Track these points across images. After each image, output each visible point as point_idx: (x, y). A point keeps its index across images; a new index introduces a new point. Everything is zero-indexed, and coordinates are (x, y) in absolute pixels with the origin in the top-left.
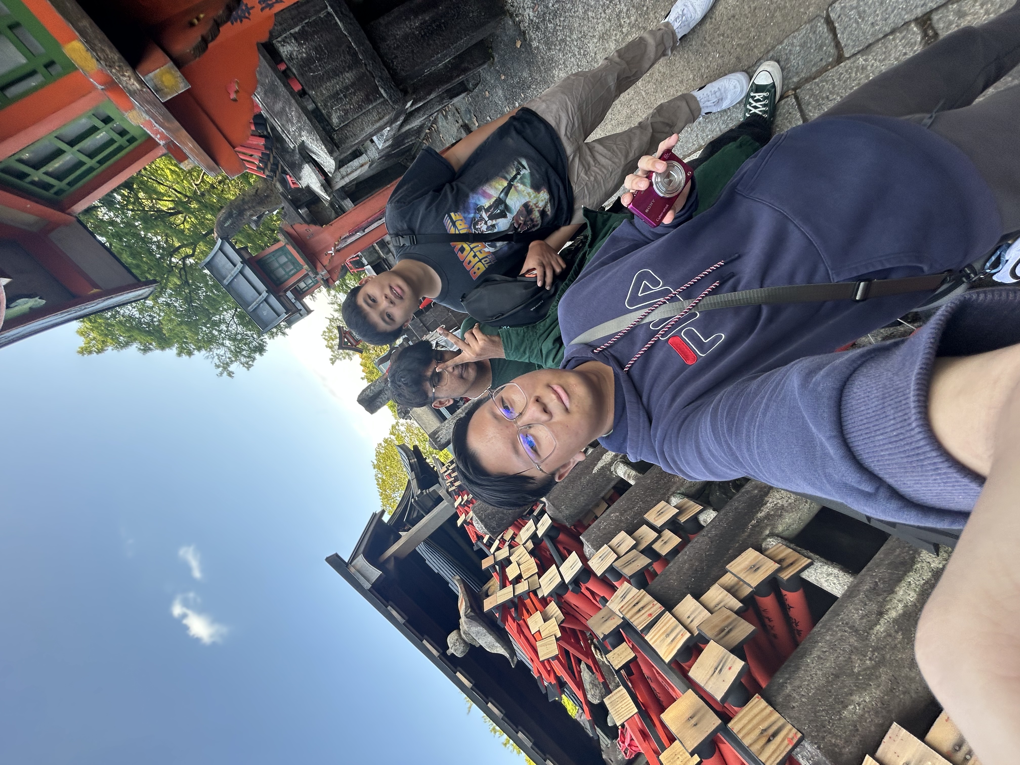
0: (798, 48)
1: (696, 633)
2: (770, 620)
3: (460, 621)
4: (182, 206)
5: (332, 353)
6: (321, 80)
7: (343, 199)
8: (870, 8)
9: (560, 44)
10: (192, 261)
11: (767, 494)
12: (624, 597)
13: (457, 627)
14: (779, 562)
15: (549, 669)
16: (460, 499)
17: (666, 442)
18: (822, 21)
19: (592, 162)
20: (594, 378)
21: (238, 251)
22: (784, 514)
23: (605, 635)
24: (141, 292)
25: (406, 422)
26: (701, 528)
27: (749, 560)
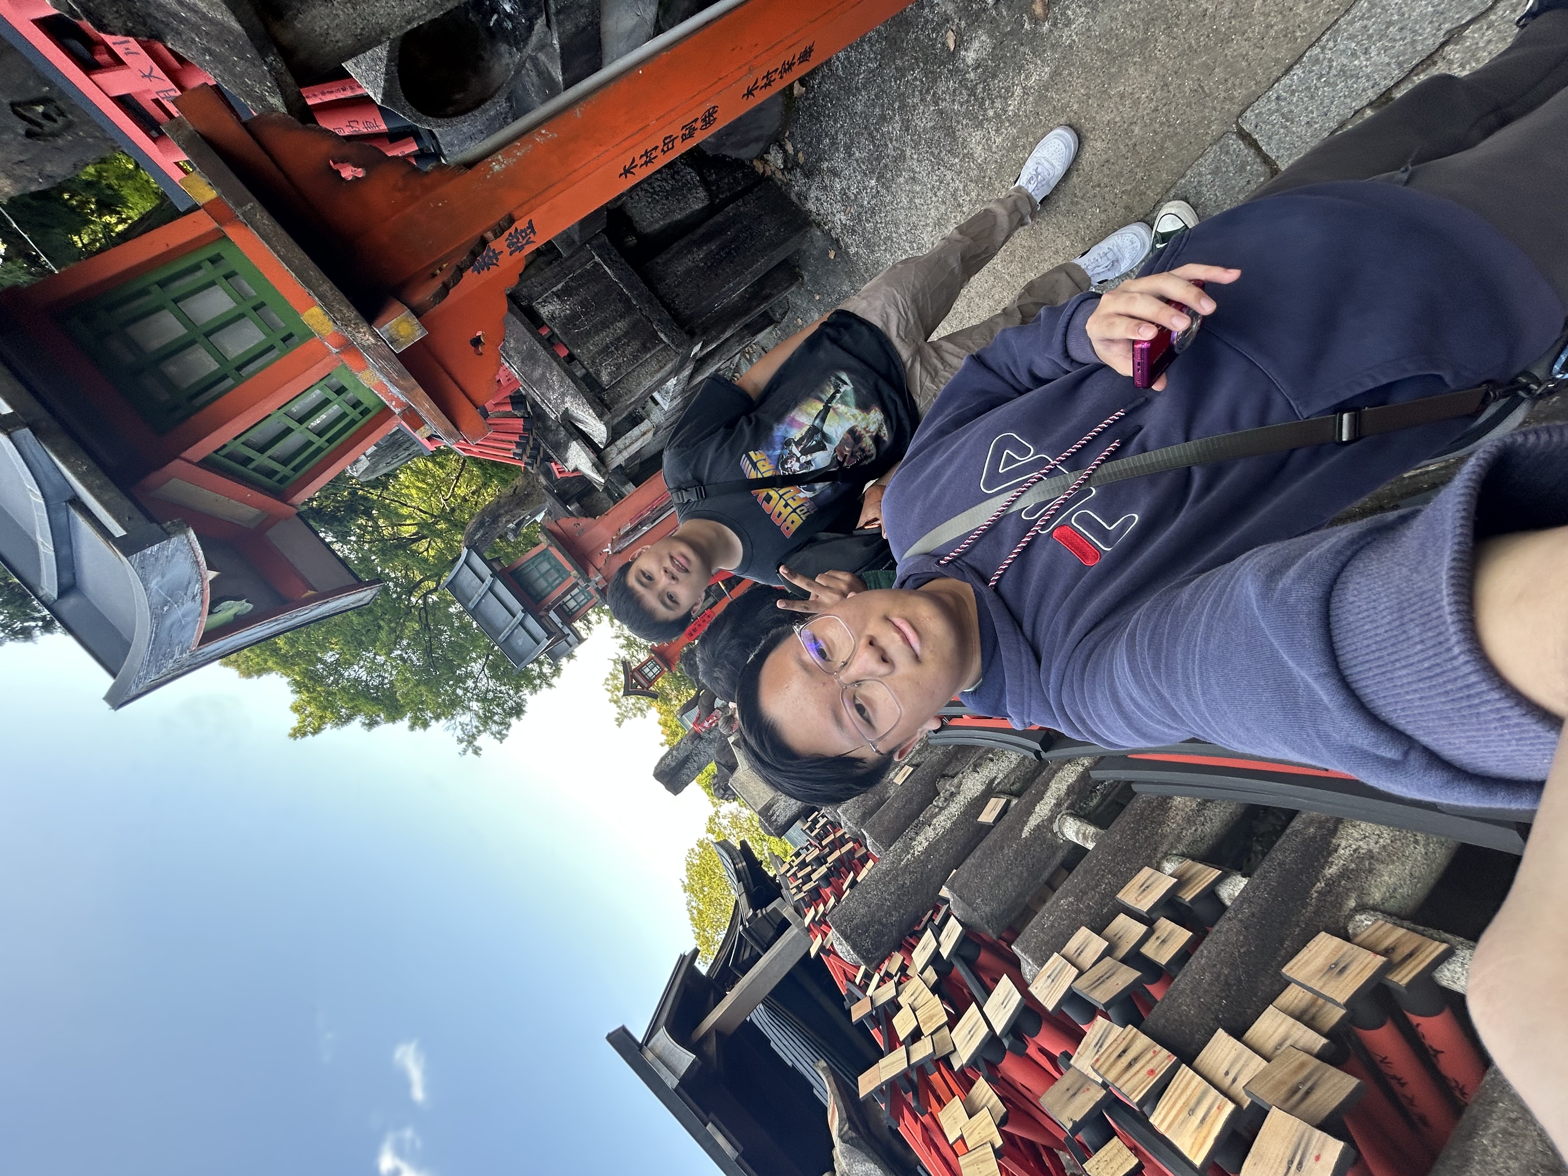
0: (1209, 176)
1: (1247, 1102)
2: (1401, 1083)
3: (834, 1152)
4: (428, 529)
5: (618, 710)
6: (588, 334)
7: (624, 484)
8: (1297, 107)
9: (885, 244)
10: (435, 598)
11: (1334, 832)
12: (1099, 1044)
13: (829, 1165)
14: (1386, 952)
16: (812, 911)
17: (1065, 689)
18: (1234, 137)
19: (940, 366)
21: (488, 563)
22: (1378, 866)
23: (1075, 1123)
24: (361, 595)
25: (729, 807)
26: (1223, 908)
27: (1326, 953)
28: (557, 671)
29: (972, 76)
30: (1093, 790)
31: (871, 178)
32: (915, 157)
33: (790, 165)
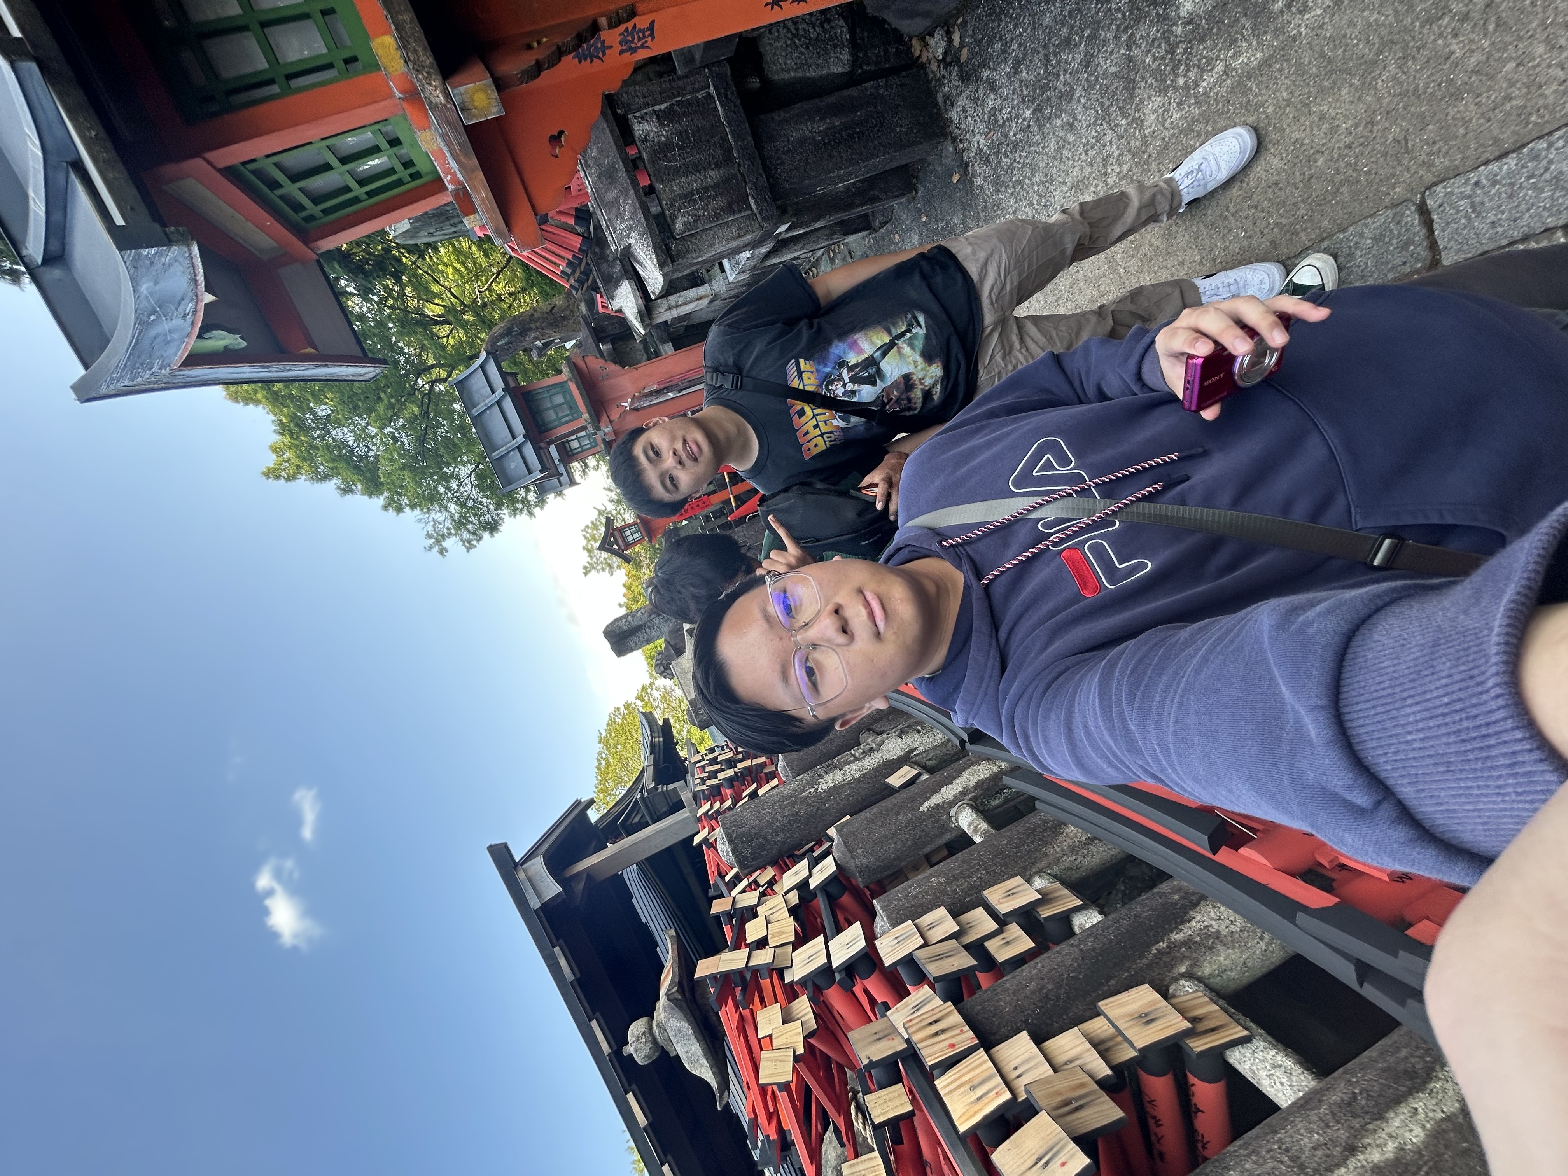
0: (1369, 241)
1: (1022, 1096)
2: (1158, 1124)
3: (657, 1004)
4: (454, 316)
5: (589, 559)
6: (677, 172)
7: (664, 342)
8: (1491, 200)
9: (1014, 187)
10: (442, 388)
11: (1194, 905)
12: (917, 1008)
13: (649, 1012)
14: (1194, 1020)
15: (772, 1110)
16: (708, 805)
17: (1022, 703)
18: (1413, 208)
20: (931, 588)
21: (503, 375)
22: (1219, 947)
23: (871, 1061)
24: (363, 370)
25: (663, 682)
26: (1072, 934)
27: (1141, 1003)
28: (541, 502)
29: (1179, 30)
30: (1000, 792)
31: (1028, 108)
32: (1083, 101)
33: (950, 59)
